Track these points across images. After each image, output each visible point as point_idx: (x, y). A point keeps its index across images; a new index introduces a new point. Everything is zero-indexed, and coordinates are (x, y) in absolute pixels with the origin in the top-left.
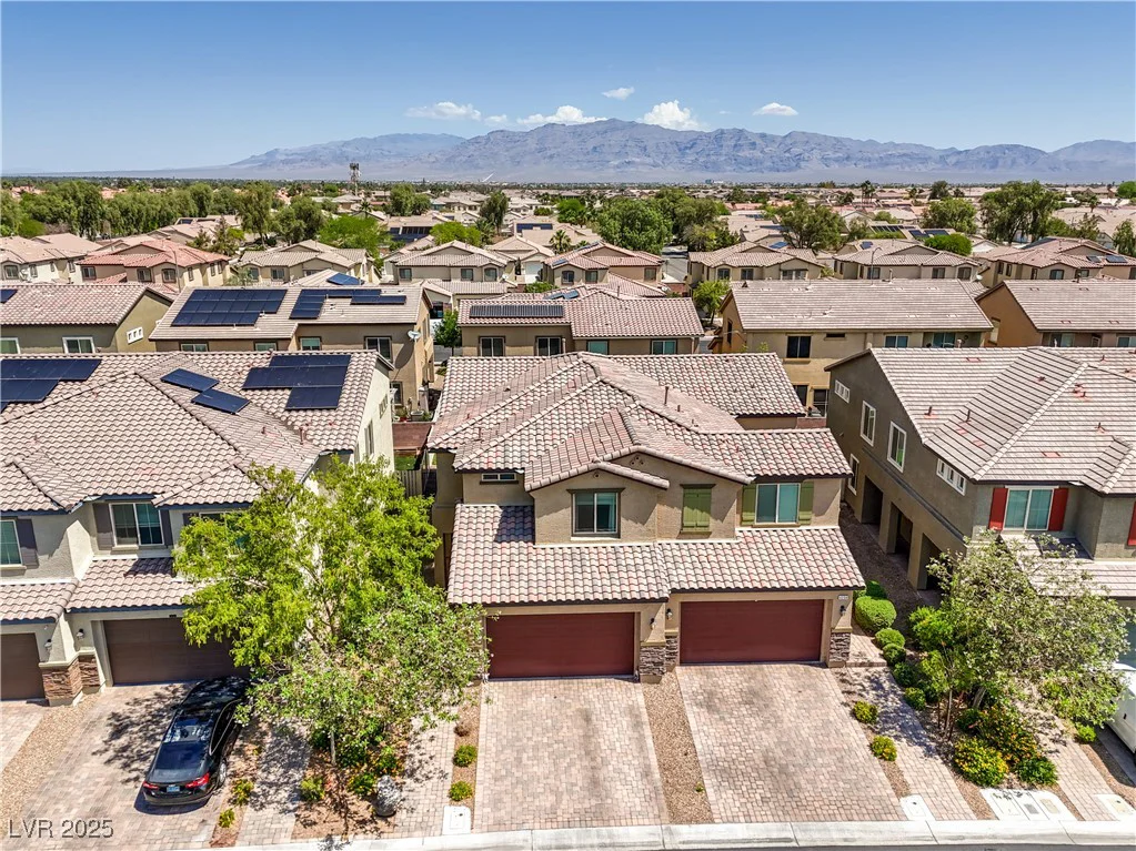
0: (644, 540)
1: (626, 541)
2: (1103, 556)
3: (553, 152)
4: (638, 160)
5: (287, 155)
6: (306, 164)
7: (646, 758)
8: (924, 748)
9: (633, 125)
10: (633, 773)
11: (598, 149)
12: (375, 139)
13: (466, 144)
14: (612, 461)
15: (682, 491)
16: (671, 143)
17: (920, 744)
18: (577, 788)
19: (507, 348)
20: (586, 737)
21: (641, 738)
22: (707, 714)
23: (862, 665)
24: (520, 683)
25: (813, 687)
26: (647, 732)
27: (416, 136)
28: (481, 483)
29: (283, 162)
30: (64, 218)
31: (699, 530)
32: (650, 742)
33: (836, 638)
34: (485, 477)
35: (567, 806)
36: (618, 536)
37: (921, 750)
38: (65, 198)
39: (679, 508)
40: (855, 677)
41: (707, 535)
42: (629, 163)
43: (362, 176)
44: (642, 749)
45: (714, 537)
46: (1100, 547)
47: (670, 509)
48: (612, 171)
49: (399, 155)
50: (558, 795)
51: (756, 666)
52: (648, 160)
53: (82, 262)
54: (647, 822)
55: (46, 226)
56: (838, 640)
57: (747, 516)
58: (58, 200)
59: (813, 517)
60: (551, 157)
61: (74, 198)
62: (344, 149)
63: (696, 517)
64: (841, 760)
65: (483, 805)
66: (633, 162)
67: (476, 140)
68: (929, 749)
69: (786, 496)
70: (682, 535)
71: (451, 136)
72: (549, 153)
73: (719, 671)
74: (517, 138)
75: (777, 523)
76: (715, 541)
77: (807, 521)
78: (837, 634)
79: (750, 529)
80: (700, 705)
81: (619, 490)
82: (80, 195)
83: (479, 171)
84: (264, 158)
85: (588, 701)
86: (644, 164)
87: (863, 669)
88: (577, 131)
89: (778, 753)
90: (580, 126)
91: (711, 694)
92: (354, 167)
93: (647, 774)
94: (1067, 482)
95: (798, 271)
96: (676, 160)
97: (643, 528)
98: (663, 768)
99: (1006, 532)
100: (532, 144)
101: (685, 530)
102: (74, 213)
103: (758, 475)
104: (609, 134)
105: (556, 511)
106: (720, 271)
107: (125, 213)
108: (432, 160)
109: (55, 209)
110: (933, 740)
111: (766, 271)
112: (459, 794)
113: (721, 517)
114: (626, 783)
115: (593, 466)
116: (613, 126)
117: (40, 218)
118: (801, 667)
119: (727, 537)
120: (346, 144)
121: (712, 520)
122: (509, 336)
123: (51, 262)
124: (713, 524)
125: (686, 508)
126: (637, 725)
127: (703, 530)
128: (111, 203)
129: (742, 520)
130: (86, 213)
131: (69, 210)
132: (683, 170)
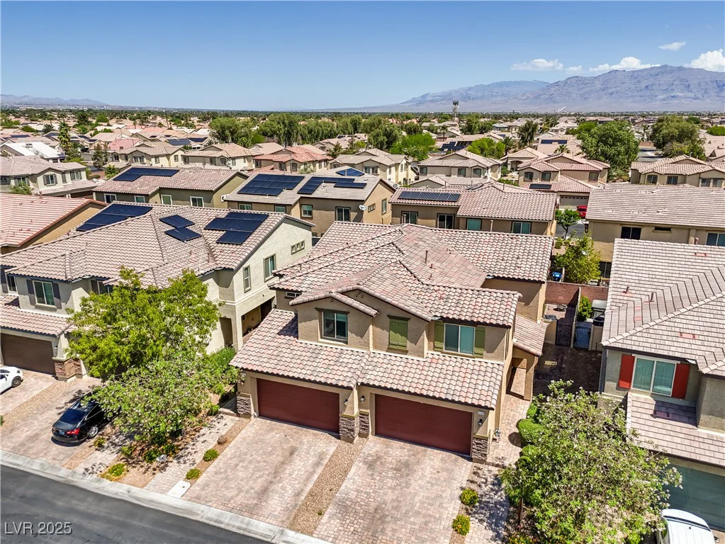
0: (362, 349)
1: (351, 347)
2: (707, 425)
3: (613, 90)
4: (682, 94)
5: (433, 97)
6: (444, 102)
7: (305, 485)
8: (494, 534)
9: (680, 69)
10: (290, 492)
11: (649, 88)
12: (488, 86)
13: (549, 86)
14: (343, 293)
15: (389, 319)
16: (712, 82)
17: (494, 530)
18: (253, 491)
19: (419, 220)
20: (283, 463)
21: (312, 473)
22: (365, 470)
23: (497, 466)
24: (274, 422)
25: (450, 471)
26: (320, 470)
27: (516, 83)
28: (286, 298)
29: (430, 101)
30: (277, 134)
31: (400, 348)
32: (316, 477)
33: (476, 441)
34: (288, 294)
35: (240, 499)
36: (346, 343)
37: (491, 534)
38: (279, 123)
39: (387, 330)
40: (486, 473)
41: (406, 352)
42: (673, 97)
43: (460, 109)
44: (308, 479)
45: (410, 354)
46: (703, 418)
47: (381, 330)
48: (659, 103)
49: (503, 95)
50: (240, 491)
51: (423, 448)
52: (690, 95)
53: (256, 158)
54: (274, 522)
55: (267, 138)
56: (477, 444)
57: (438, 344)
58: (275, 124)
59: (485, 353)
60: (612, 94)
61: (283, 123)
62: (468, 92)
63: (398, 338)
64: (426, 523)
65: (199, 485)
66: (677, 96)
67: (557, 84)
68: (498, 535)
69: (465, 334)
70: (389, 350)
71: (540, 82)
72: (610, 91)
73: (396, 444)
74: (587, 81)
75: (459, 353)
76: (410, 357)
77: (481, 356)
78: (477, 439)
79: (439, 353)
80: (365, 463)
81: (347, 313)
82: (287, 122)
83: (556, 105)
84: (420, 99)
85: (301, 443)
86: (685, 97)
87: (497, 469)
88: (635, 75)
89: (389, 506)
90: (637, 71)
91: (379, 458)
92: (455, 104)
93: (298, 494)
94: (684, 360)
95: (716, 180)
96: (714, 94)
97: (362, 340)
98: (311, 494)
99: (633, 391)
100: (598, 85)
101: (391, 346)
102: (282, 131)
103: (442, 317)
104: (660, 76)
105: (310, 321)
106: (649, 177)
107: (310, 132)
108: (524, 98)
109: (273, 129)
110: (507, 530)
111: (688, 178)
112: (192, 475)
113: (415, 341)
114: (282, 496)
115: (328, 294)
116: (664, 70)
117: (265, 134)
118: (454, 456)
119: (419, 356)
120: (470, 89)
121: (408, 342)
122: (421, 212)
123: (244, 157)
124: (409, 345)
125: (391, 332)
126: (317, 464)
127: (403, 348)
128: (304, 126)
129: (434, 347)
130: (288, 131)
131: (279, 129)
132: (719, 102)
